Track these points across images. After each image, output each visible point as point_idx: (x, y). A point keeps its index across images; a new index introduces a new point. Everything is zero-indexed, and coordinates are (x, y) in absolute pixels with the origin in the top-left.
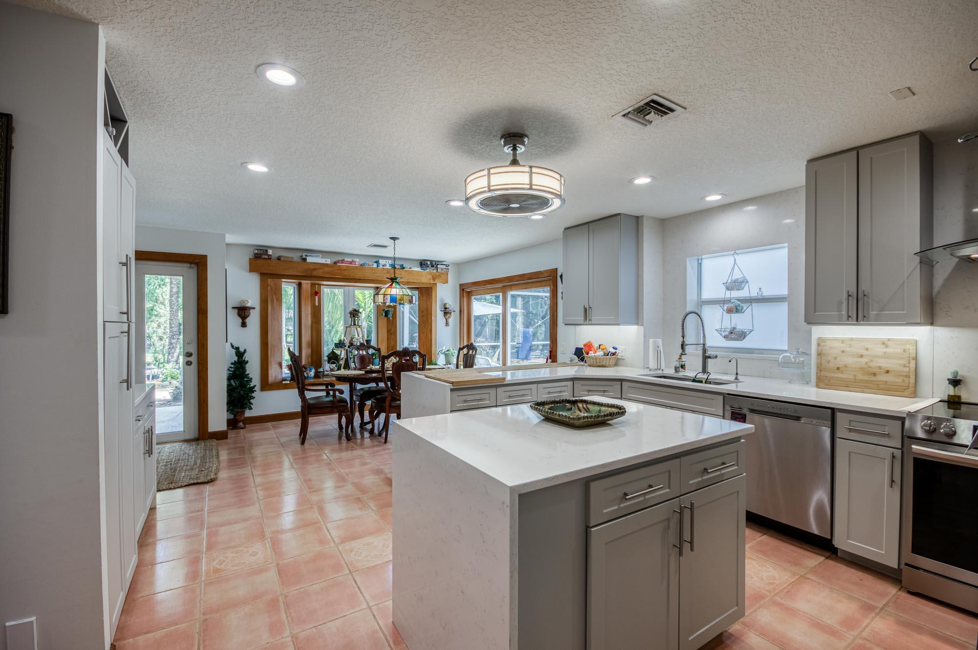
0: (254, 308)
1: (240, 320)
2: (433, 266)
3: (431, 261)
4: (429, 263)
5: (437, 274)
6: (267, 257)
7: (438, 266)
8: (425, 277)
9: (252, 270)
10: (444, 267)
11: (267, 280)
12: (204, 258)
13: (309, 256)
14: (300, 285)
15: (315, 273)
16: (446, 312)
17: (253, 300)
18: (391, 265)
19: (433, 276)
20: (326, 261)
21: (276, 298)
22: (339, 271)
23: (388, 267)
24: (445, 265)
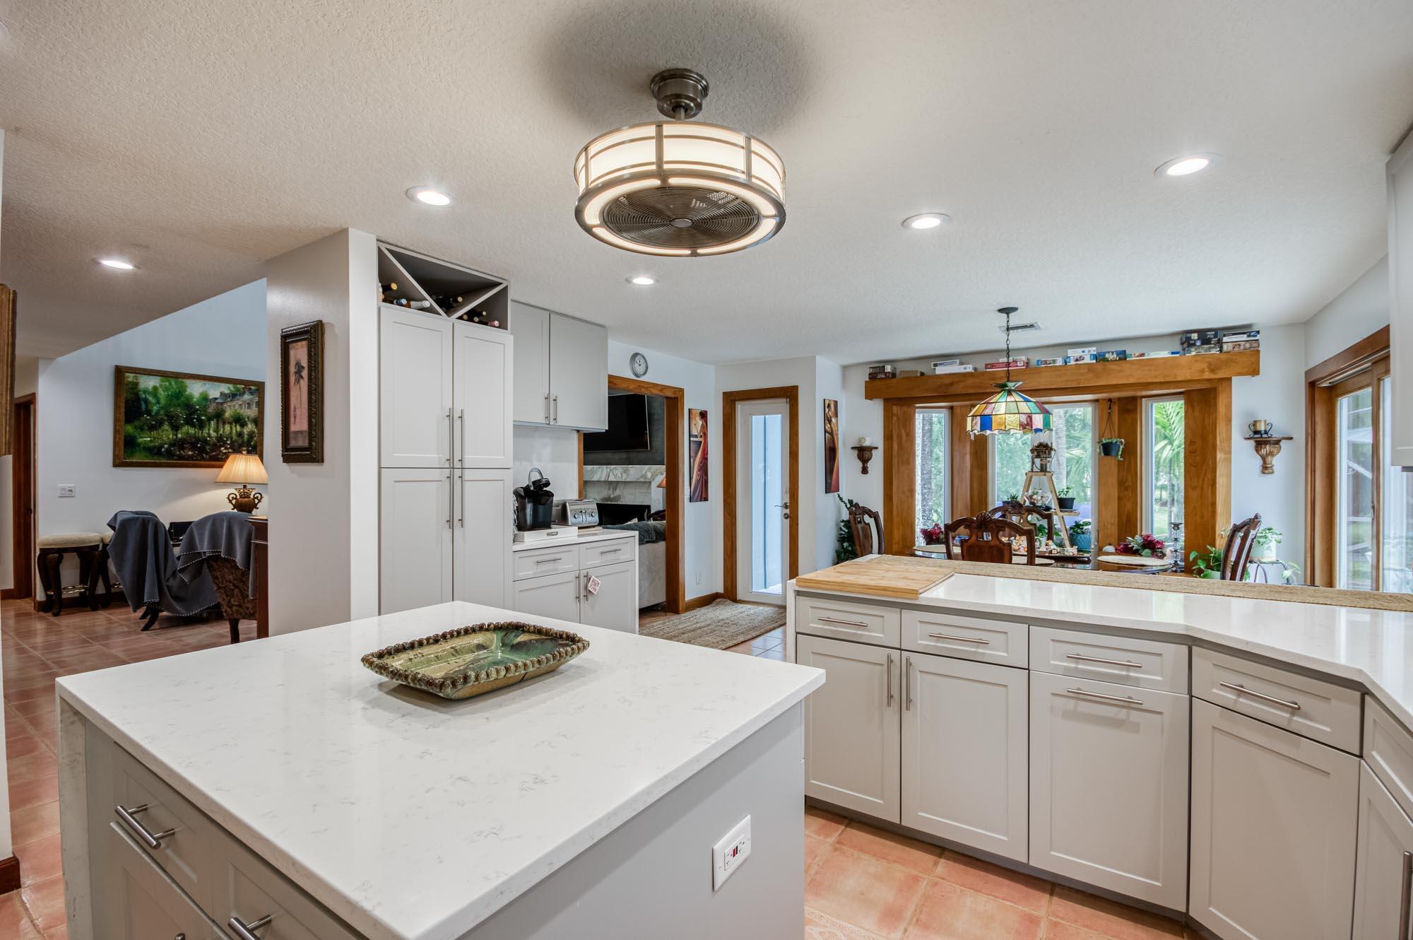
0: (877, 448)
1: (860, 464)
2: (1206, 341)
3: (1203, 332)
4: (1195, 336)
5: (1223, 357)
6: (883, 376)
7: (1225, 339)
8: (1193, 365)
9: (870, 395)
10: (1244, 337)
11: (892, 408)
12: (794, 389)
13: (940, 364)
14: (951, 408)
15: (953, 390)
16: (1262, 440)
17: (874, 437)
18: (1095, 357)
19: (1210, 364)
20: (965, 368)
21: (905, 431)
22: (992, 382)
23: (1088, 360)
24: (1244, 333)
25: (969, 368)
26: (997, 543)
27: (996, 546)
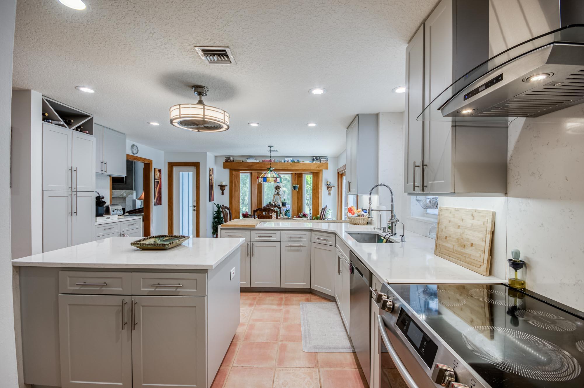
0: (227, 186)
1: (221, 191)
2: (317, 160)
3: (316, 157)
4: (315, 158)
5: (321, 164)
6: (230, 161)
7: (321, 159)
8: (314, 166)
9: (225, 167)
10: (325, 159)
11: (232, 172)
12: (199, 163)
13: (249, 159)
14: (251, 173)
15: (253, 167)
16: (329, 187)
17: (226, 182)
18: (292, 161)
19: (318, 166)
20: (256, 161)
21: (237, 180)
22: (264, 166)
23: (290, 162)
24: (325, 158)
25: (258, 161)
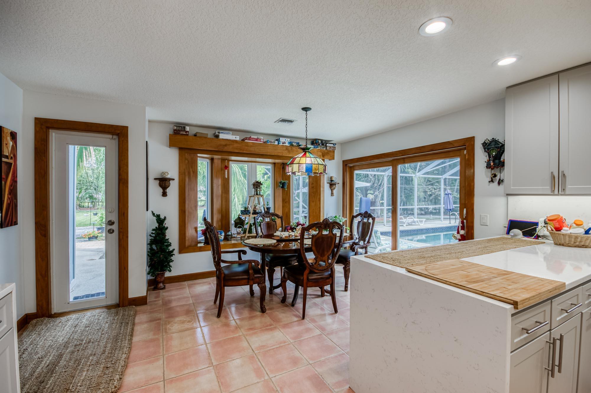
0: (174, 179)
1: (161, 190)
2: (323, 145)
3: (322, 140)
4: (320, 141)
5: (326, 151)
7: (327, 145)
9: (172, 144)
10: (332, 145)
11: (185, 155)
12: (125, 129)
13: (222, 133)
14: (212, 160)
15: (226, 149)
16: (332, 184)
17: (172, 172)
18: (289, 143)
19: (322, 154)
22: (246, 147)
23: (287, 144)
24: (332, 144)
25: (238, 138)
26: (331, 234)
27: (331, 236)
